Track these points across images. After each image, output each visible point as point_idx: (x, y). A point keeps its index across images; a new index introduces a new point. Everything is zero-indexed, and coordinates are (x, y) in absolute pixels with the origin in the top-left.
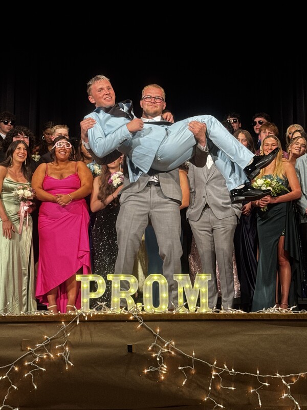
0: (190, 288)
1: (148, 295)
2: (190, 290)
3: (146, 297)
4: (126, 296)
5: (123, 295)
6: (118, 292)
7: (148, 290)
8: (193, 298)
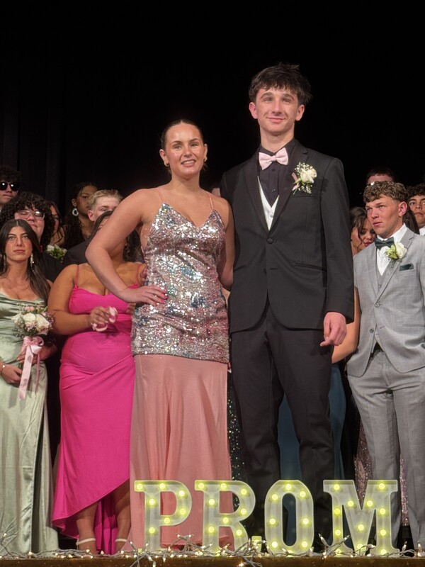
0: (355, 507)
1: (273, 521)
2: (356, 512)
3: (269, 525)
4: (231, 523)
5: (226, 521)
7: (273, 512)
8: (361, 527)
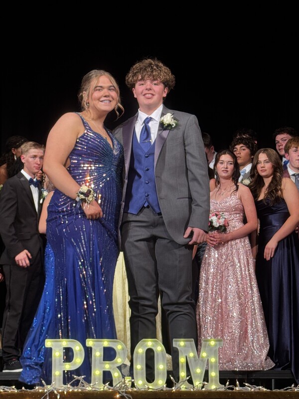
0: (194, 357)
1: (139, 367)
2: (195, 361)
3: (137, 369)
5: (107, 366)
6: (101, 363)
7: (139, 361)
8: (198, 371)
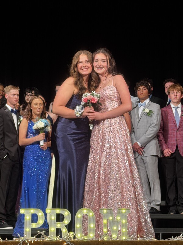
2: (113, 222)
3: (77, 227)
4: (61, 226)
7: (78, 222)
8: (115, 228)
